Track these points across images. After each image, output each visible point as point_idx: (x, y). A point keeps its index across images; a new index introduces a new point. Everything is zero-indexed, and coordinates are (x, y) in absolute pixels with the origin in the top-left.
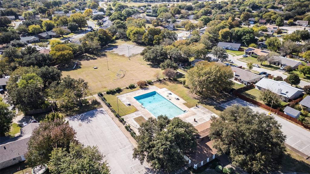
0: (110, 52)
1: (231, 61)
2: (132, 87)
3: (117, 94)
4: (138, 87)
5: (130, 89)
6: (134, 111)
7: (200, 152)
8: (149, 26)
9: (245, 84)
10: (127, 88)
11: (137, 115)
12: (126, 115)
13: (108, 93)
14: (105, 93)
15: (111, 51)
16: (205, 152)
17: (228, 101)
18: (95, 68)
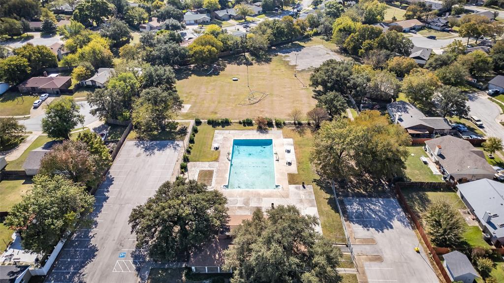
0: (281, 56)
1: (477, 123)
2: (248, 123)
3: (221, 127)
4: (256, 127)
5: (242, 125)
6: (214, 159)
7: (208, 253)
8: (395, 17)
9: (445, 178)
10: (240, 123)
11: (209, 167)
12: (198, 161)
13: (210, 122)
14: (207, 121)
15: (284, 55)
16: (217, 256)
17: (370, 196)
18: (234, 79)
